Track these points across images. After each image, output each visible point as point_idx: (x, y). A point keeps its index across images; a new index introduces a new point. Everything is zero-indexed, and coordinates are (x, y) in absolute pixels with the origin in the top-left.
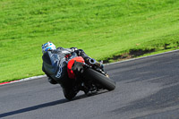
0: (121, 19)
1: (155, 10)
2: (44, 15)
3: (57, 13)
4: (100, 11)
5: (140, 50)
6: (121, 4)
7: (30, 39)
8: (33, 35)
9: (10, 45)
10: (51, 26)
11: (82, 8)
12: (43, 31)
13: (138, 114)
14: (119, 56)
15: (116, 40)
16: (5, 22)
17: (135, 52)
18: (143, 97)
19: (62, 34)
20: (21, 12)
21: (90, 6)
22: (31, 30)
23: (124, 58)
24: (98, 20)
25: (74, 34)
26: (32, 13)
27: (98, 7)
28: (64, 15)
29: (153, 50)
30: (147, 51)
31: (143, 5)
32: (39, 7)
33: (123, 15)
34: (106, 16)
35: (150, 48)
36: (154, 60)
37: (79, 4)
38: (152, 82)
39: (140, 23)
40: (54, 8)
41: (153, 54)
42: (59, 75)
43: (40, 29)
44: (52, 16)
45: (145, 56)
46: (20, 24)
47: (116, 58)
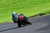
0: (37, 5)
1: (46, 3)
2: (15, 4)
3: (19, 4)
4: (31, 3)
5: (42, 14)
6: (37, 1)
7: (12, 11)
8: (12, 10)
9: (6, 12)
10: (17, 7)
11: (26, 2)
12: (15, 9)
13: (42, 32)
14: (36, 16)
15: (36, 11)
16: (5, 6)
17: (41, 14)
18: (43, 27)
19: (21, 9)
20: (9, 3)
21: (28, 2)
22: (12, 8)
23: (38, 16)
24: (31, 6)
25: (24, 9)
26: (12, 4)
27: (31, 2)
28: (21, 4)
29: (46, 14)
30: (44, 14)
31: (43, 1)
32: (14, 2)
33: (37, 4)
34: (33, 4)
35: (45, 13)
36: (46, 17)
37: (25, 1)
38: (46, 23)
39: (42, 6)
40: (18, 2)
41: (46, 15)
42: (17, 20)
43: (14, 8)
44: (18, 4)
45: (44, 15)
46: (9, 7)
47: (35, 16)
